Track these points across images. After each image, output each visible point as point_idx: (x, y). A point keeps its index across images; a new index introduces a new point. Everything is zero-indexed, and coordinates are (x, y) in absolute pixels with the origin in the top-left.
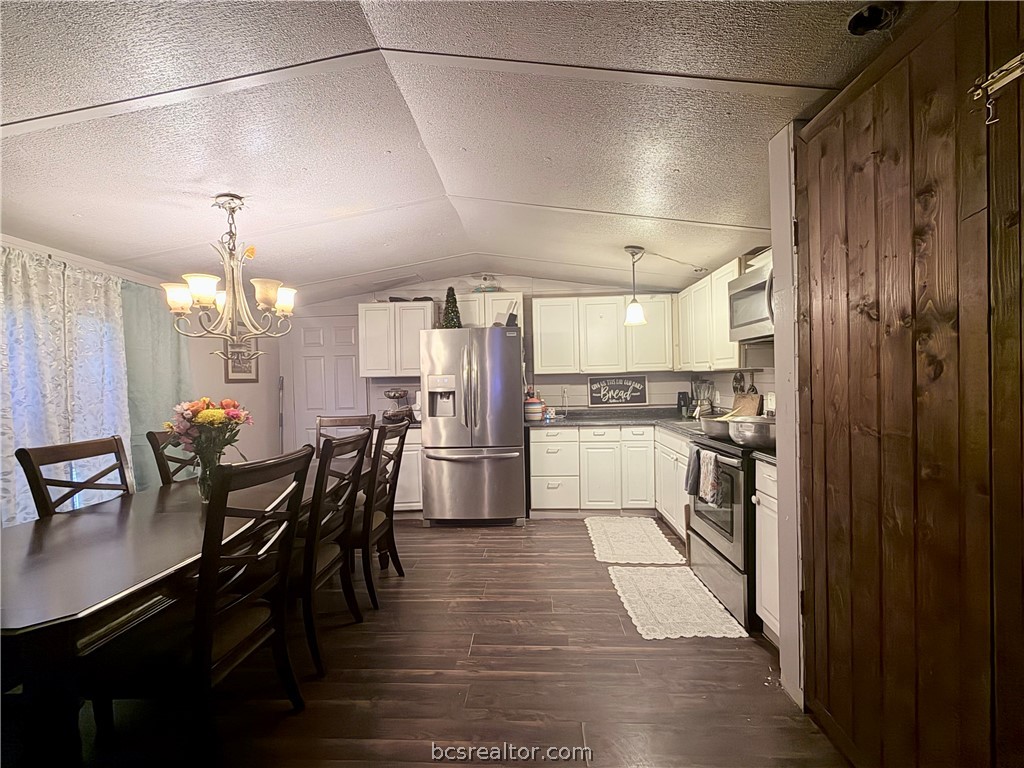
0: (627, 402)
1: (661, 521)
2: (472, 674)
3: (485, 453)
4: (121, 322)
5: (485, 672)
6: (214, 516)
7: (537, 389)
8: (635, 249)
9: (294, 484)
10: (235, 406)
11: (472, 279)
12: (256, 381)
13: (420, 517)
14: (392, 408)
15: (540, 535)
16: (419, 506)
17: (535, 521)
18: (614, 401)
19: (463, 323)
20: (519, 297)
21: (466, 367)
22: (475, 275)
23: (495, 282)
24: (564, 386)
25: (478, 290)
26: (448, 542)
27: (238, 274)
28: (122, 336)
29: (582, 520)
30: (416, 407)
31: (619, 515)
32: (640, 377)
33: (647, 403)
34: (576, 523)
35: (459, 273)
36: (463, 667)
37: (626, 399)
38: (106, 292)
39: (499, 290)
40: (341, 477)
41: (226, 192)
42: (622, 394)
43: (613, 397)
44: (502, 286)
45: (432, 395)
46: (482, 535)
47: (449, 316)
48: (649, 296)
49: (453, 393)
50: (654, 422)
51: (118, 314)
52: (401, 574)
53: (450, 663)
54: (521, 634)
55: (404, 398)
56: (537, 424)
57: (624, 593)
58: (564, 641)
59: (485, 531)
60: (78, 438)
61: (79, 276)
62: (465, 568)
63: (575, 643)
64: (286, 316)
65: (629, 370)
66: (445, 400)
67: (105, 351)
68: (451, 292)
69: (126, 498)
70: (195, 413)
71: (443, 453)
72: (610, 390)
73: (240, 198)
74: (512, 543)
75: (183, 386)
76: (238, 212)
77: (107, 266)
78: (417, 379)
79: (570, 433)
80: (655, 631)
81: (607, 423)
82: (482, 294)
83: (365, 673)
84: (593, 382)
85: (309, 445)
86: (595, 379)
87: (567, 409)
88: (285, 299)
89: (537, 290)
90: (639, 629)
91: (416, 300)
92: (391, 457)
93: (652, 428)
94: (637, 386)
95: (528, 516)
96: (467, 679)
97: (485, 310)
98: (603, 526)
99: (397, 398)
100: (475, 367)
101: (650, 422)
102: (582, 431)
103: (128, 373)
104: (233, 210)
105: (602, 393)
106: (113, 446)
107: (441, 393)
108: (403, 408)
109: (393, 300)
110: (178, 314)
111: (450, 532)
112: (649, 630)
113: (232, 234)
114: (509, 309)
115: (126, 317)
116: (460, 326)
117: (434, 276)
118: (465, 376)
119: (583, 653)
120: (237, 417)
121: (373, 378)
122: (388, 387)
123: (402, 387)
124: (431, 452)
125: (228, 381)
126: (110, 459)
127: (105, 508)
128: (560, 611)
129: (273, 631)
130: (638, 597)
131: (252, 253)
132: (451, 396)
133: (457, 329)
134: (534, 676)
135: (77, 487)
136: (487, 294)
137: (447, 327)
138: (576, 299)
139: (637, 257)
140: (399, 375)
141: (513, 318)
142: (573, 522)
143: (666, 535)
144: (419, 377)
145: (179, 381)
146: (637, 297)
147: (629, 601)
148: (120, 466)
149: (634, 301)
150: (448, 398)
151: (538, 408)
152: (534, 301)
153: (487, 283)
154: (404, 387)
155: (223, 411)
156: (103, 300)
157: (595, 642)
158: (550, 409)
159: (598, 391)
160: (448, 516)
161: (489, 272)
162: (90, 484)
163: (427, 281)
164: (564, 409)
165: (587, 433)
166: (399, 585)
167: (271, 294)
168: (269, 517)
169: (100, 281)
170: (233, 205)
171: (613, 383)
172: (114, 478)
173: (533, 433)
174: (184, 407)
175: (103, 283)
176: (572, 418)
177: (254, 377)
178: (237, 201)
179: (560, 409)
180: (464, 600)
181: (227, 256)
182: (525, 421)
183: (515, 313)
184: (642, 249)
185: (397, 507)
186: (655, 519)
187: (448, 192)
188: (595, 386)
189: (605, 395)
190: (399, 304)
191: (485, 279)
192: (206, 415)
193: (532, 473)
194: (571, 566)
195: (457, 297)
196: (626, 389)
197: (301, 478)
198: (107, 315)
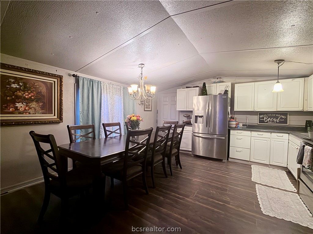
0: (277, 123)
1: (289, 173)
2: (193, 202)
3: (215, 136)
4: (122, 96)
5: (197, 203)
6: (128, 142)
7: (236, 116)
8: (279, 61)
9: (148, 137)
10: (139, 117)
11: (213, 79)
12: (151, 111)
13: (191, 153)
14: (185, 120)
15: (231, 167)
16: (191, 150)
17: (230, 162)
18: (270, 122)
19: (208, 94)
20: (229, 84)
21: (207, 108)
22: (214, 77)
23: (221, 79)
24: (247, 116)
25: (215, 83)
26: (199, 162)
27: (143, 84)
28: (123, 100)
29: (250, 165)
30: (192, 120)
31: (268, 167)
32: (285, 113)
33: (288, 124)
34: (247, 166)
35: (208, 77)
36: (191, 199)
37: (276, 122)
38: (120, 90)
39: (223, 82)
40: (162, 137)
41: (140, 63)
42: (275, 120)
43: (270, 121)
44: (224, 81)
45: (196, 117)
46: (210, 162)
47: (203, 92)
48: (291, 79)
49: (203, 116)
50: (289, 132)
51: (122, 95)
52: (181, 168)
53: (188, 197)
54: (214, 196)
55: (189, 117)
56: (233, 128)
57: (260, 195)
58: (228, 203)
59: (211, 161)
60: (114, 122)
61: (115, 87)
62: (200, 171)
63: (232, 205)
64: (153, 94)
65: (278, 110)
66: (200, 118)
67: (120, 103)
68: (204, 84)
69: (121, 136)
70: (131, 118)
71: (200, 135)
72: (268, 118)
73: (144, 64)
74: (219, 167)
75: (134, 112)
76: (143, 68)
77: (121, 84)
78: (191, 112)
79: (248, 133)
80: (269, 212)
81: (265, 131)
82: (216, 84)
83: (164, 191)
84: (260, 114)
85: (152, 128)
86: (261, 113)
87: (248, 124)
88: (153, 89)
89: (238, 81)
90: (262, 210)
91: (194, 87)
92: (179, 134)
93: (288, 135)
94: (283, 117)
95: (228, 160)
96: (191, 202)
97: (216, 89)
98: (259, 169)
99: (187, 117)
100: (210, 108)
101: (286, 132)
102: (252, 132)
103: (124, 108)
104: (142, 68)
105: (265, 119)
106: (119, 124)
107: (199, 116)
108: (189, 120)
109: (187, 87)
110: (131, 94)
111: (199, 159)
112: (267, 211)
113: (142, 74)
114: (225, 88)
115: (124, 95)
116: (207, 95)
117: (200, 79)
118: (207, 111)
119: (234, 209)
120: (139, 119)
121: (181, 111)
122: (184, 114)
123: (188, 114)
124: (196, 134)
125: (145, 111)
126: (118, 127)
127: (117, 137)
128: (230, 193)
129: (142, 172)
130: (266, 198)
131: (146, 78)
132: (202, 117)
133: (206, 96)
134: (214, 210)
135: (112, 132)
136: (217, 84)
137: (202, 95)
138: (253, 83)
139: (280, 64)
140: (187, 110)
141: (226, 92)
142: (247, 165)
143: (290, 179)
144: (192, 111)
145: (134, 110)
146: (279, 81)
147: (261, 198)
148: (120, 129)
149: (278, 82)
150: (201, 118)
151: (234, 123)
152: (236, 85)
153: (218, 80)
154: (189, 114)
155: (136, 118)
156: (119, 92)
157: (241, 208)
158: (240, 124)
159: (263, 118)
160: (201, 155)
161: (219, 77)
162: (114, 132)
163: (198, 81)
164: (246, 124)
165: (255, 134)
166: (180, 171)
167: (149, 88)
168: (140, 144)
169: (119, 88)
170: (142, 66)
171: (270, 115)
172: (118, 131)
173: (232, 132)
174: (128, 116)
175: (120, 88)
176: (250, 127)
177: (151, 110)
178: (143, 65)
179: (245, 124)
180: (197, 180)
181: (140, 79)
182: (229, 127)
183: (227, 90)
184: (284, 60)
185: (181, 149)
186: (286, 172)
187: (199, 53)
188: (261, 116)
189: (266, 120)
190: (188, 89)
191: (217, 79)
192: (133, 118)
193: (230, 146)
194: (240, 180)
195: (207, 85)
196: (277, 118)
197: (150, 136)
198: (120, 95)
